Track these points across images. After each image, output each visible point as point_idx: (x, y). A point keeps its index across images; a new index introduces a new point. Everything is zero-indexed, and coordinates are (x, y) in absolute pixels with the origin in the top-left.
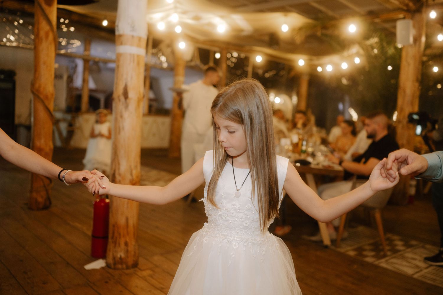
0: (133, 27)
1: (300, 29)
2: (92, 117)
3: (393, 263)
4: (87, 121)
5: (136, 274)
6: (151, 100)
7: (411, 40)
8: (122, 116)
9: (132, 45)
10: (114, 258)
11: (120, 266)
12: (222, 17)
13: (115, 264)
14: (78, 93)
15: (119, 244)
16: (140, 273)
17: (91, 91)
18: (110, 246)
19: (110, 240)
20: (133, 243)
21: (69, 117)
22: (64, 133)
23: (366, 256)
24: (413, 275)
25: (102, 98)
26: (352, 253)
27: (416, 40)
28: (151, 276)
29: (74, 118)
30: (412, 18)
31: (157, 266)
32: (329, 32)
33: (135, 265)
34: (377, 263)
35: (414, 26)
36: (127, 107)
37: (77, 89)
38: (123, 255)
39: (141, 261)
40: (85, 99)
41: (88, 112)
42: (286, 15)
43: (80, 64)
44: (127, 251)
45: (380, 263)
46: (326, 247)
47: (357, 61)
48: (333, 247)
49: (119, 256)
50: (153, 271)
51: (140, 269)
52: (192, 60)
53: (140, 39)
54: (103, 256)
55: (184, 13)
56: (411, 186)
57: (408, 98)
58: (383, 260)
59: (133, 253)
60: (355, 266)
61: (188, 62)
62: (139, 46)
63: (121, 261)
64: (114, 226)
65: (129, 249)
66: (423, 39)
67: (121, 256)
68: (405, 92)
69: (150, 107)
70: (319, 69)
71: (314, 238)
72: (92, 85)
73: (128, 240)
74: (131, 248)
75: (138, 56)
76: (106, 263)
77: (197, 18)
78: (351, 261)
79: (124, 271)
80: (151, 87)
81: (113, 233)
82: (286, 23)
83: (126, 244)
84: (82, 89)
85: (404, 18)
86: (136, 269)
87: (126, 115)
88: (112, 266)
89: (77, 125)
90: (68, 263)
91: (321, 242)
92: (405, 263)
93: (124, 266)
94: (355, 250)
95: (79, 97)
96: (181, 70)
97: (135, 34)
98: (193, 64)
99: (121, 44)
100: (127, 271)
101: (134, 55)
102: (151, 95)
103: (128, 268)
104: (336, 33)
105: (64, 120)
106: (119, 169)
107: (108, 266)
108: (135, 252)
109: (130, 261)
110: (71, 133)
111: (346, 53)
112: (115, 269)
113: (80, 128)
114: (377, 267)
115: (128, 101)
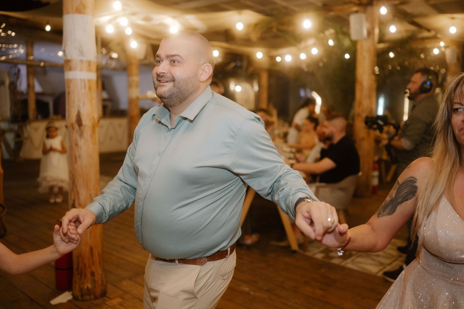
0: (82, 52)
1: (256, 25)
2: (42, 126)
3: (359, 262)
4: (36, 129)
5: (105, 304)
6: (104, 100)
7: (365, 32)
8: (77, 145)
9: (81, 70)
10: (81, 290)
11: (88, 297)
12: (174, 17)
13: (82, 296)
14: (24, 97)
15: (85, 275)
16: (110, 303)
17: (38, 94)
18: (76, 278)
19: (75, 272)
20: (100, 272)
21: (15, 127)
22: (12, 145)
23: (333, 258)
24: (377, 273)
25: (50, 101)
26: (319, 256)
27: (370, 33)
28: (121, 304)
29: (21, 128)
30: (364, 12)
31: (126, 292)
32: (284, 28)
33: (104, 294)
34: (343, 264)
35: (367, 20)
36: (81, 135)
37: (22, 93)
38: (89, 285)
39: (110, 288)
40: (32, 105)
41: (36, 119)
42: (240, 13)
43: (23, 70)
44: (94, 282)
45: (346, 264)
46: (294, 252)
47: (315, 51)
48: (301, 251)
49: (86, 287)
50: (122, 298)
51: (109, 298)
52: (145, 58)
53: (89, 63)
54: (69, 288)
55: (134, 14)
56: (373, 177)
57: (366, 92)
58: (349, 260)
59: (100, 282)
60: (323, 270)
61: (141, 60)
62: (89, 70)
63: (89, 292)
64: (78, 257)
65: (96, 279)
66: (377, 31)
67: (88, 287)
68: (362, 85)
69: (104, 108)
70: (278, 59)
71: (282, 244)
72: (38, 88)
73: (94, 270)
74: (98, 277)
75: (89, 81)
76: (73, 295)
77: (147, 19)
78: (320, 265)
79: (92, 302)
80: (104, 88)
81: (78, 265)
82: (240, 21)
83: (93, 274)
84: (27, 93)
85: (357, 12)
86: (106, 298)
87: (81, 142)
88: (80, 298)
89: (26, 135)
90: (32, 300)
91: (289, 247)
92: (370, 261)
93: (92, 297)
94: (322, 252)
95: (25, 103)
96: (134, 69)
97: (84, 59)
98: (147, 62)
99: (70, 69)
100: (96, 302)
101: (84, 80)
102: (105, 95)
103: (96, 298)
104: (291, 28)
105: (11, 130)
106: (79, 198)
107: (75, 298)
108: (102, 281)
109: (98, 291)
110: (19, 144)
111: (303, 45)
112: (82, 301)
113: (29, 138)
114: (344, 268)
115: (82, 128)
